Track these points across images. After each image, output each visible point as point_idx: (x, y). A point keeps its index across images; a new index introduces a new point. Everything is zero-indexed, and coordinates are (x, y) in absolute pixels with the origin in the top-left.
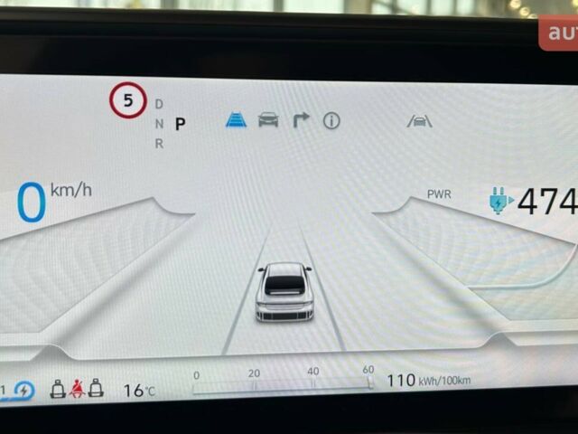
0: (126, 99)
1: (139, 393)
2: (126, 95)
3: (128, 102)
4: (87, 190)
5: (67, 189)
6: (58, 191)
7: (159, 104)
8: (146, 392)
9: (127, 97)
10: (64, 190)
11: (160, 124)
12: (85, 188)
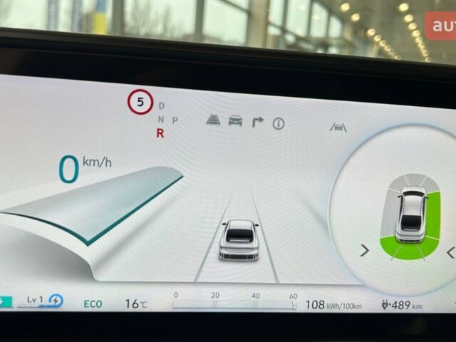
0: (139, 101)
1: (135, 305)
2: (139, 98)
3: (140, 103)
4: (109, 163)
5: (94, 161)
6: (88, 162)
7: (162, 106)
8: (140, 305)
9: (139, 100)
10: (92, 162)
11: (161, 119)
12: (107, 161)
